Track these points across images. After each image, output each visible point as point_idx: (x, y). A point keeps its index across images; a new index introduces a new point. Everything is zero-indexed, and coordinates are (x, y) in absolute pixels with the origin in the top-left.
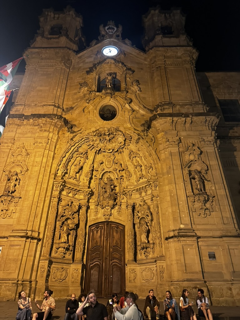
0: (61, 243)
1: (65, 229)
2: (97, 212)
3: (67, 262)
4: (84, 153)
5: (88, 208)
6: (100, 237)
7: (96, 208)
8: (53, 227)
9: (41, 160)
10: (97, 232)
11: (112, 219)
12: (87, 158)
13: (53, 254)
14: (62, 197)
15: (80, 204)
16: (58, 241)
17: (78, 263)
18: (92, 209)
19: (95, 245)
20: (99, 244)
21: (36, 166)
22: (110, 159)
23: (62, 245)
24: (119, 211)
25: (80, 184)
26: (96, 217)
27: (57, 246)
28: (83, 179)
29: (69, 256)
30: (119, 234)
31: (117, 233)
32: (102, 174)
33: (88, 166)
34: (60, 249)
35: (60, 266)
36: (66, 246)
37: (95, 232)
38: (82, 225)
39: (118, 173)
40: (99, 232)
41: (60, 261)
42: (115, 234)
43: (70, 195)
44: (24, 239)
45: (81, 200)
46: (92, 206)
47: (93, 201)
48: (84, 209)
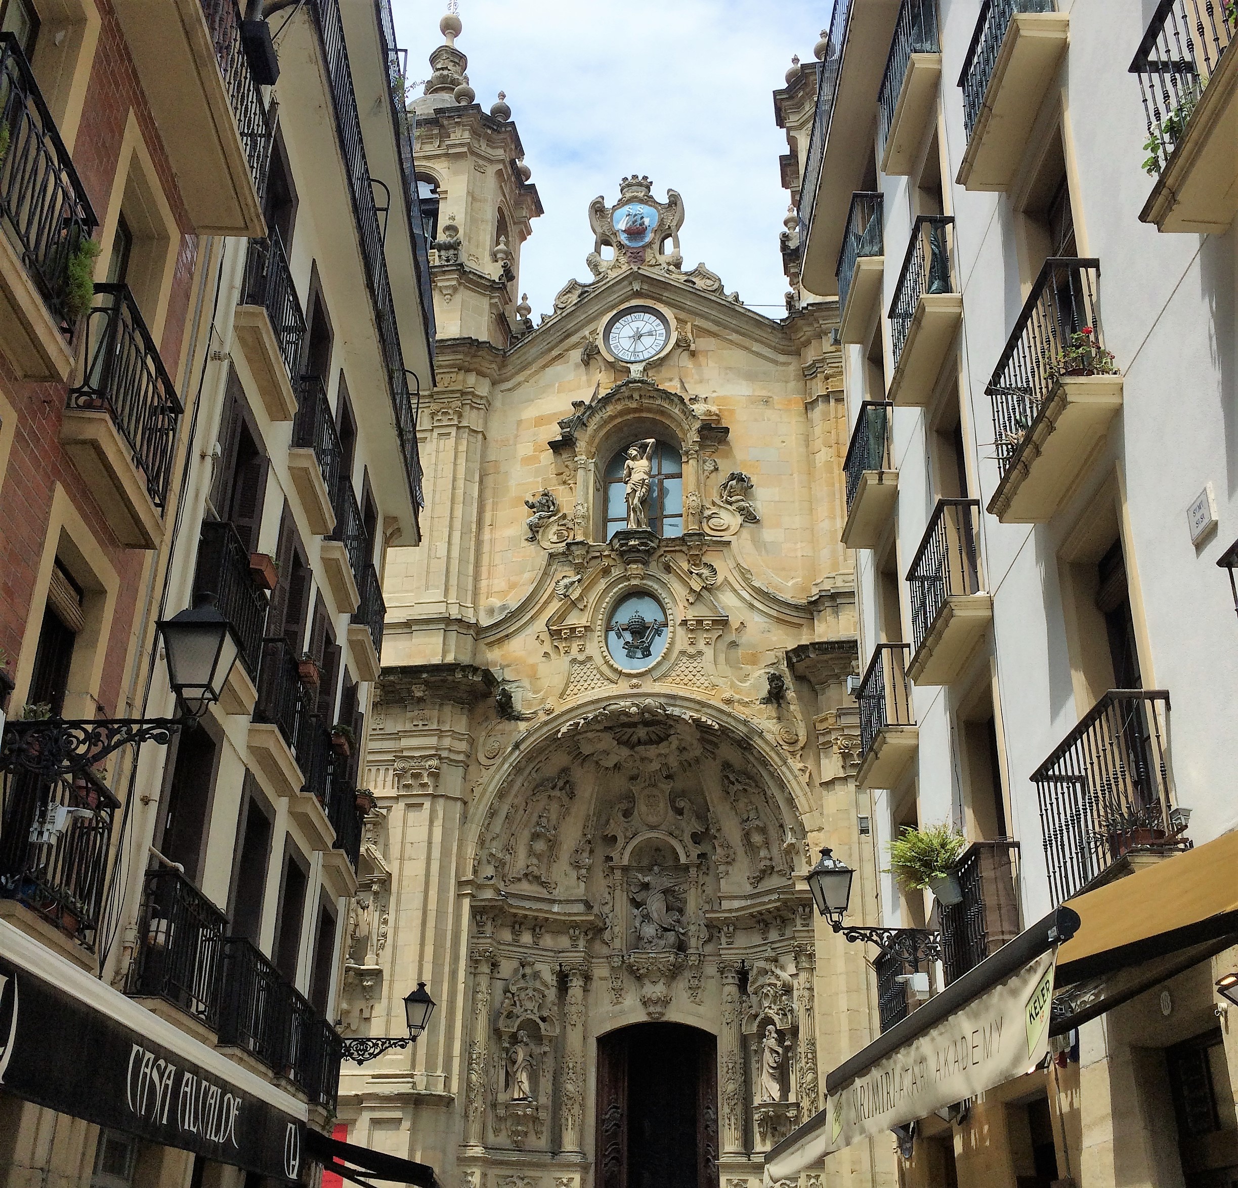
0: (513, 1100)
1: (520, 1057)
2: (617, 992)
4: (561, 783)
5: (587, 978)
7: (615, 979)
9: (425, 837)
11: (672, 1016)
15: (561, 965)
16: (502, 1098)
17: (569, 1165)
18: (601, 979)
21: (410, 859)
22: (656, 792)
24: (695, 990)
25: (556, 892)
26: (618, 1007)
27: (501, 1113)
28: (566, 874)
32: (630, 848)
33: (580, 825)
35: (514, 1171)
38: (573, 1037)
39: (689, 844)
41: (514, 1156)
43: (526, 938)
45: (563, 952)
46: (600, 971)
48: (576, 984)
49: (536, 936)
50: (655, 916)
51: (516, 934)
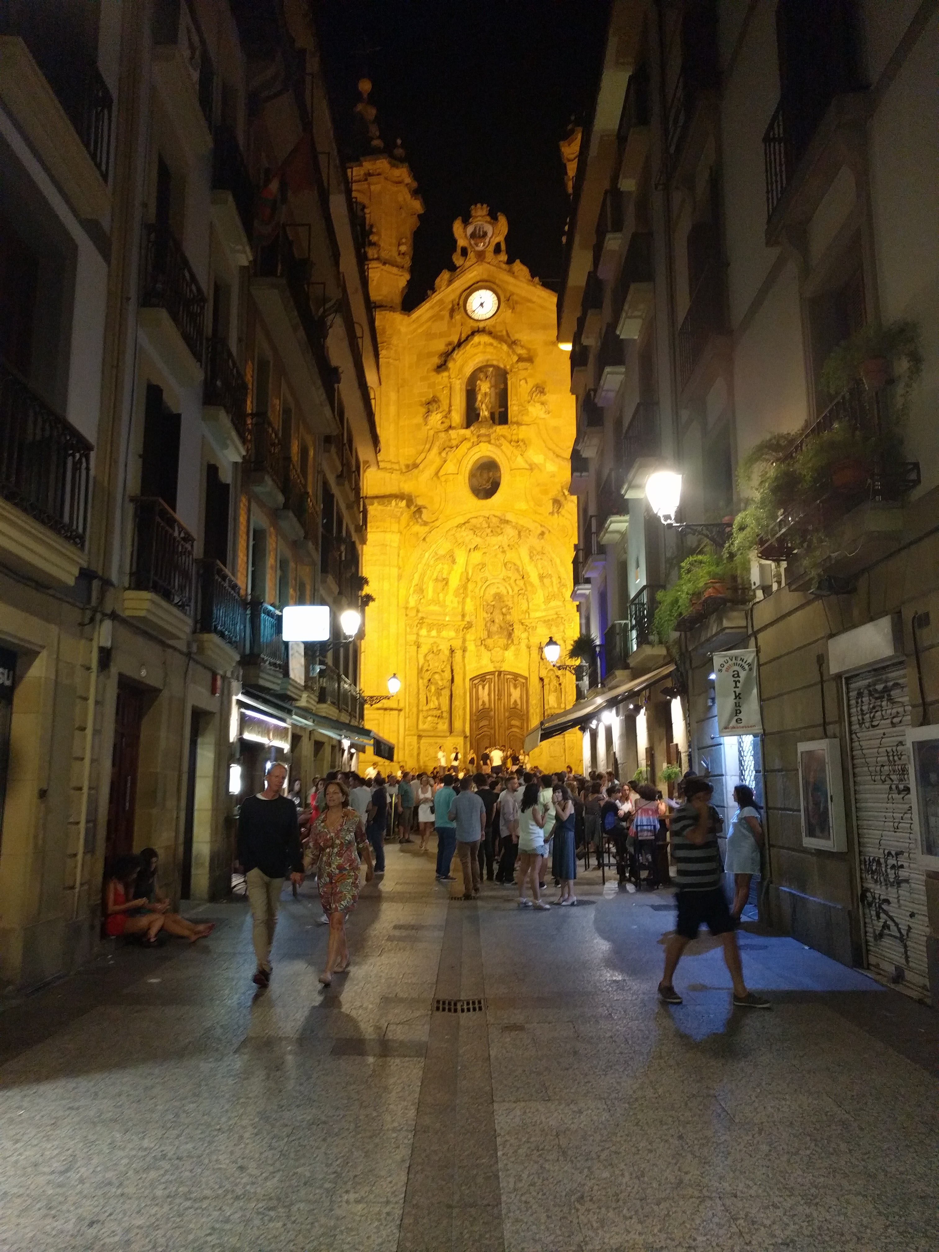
0: (430, 709)
2: (479, 656)
3: (442, 734)
5: (464, 650)
6: (489, 694)
7: (478, 651)
8: (416, 690)
10: (483, 688)
11: (505, 667)
12: (454, 562)
13: (421, 726)
14: (421, 640)
15: (451, 645)
16: (425, 708)
17: (458, 736)
18: (471, 652)
19: (481, 707)
20: (487, 706)
23: (430, 713)
24: (517, 655)
25: (447, 610)
26: (479, 664)
27: (425, 714)
29: (443, 726)
30: (519, 689)
31: (515, 687)
32: (484, 587)
33: (458, 577)
34: (429, 718)
35: (432, 740)
36: (438, 713)
37: (480, 687)
38: (458, 679)
39: (513, 585)
40: (487, 687)
41: (432, 734)
42: (512, 690)
43: (434, 633)
44: (381, 712)
45: (452, 639)
46: (471, 647)
47: (473, 638)
48: (458, 654)
49: (439, 632)
50: (497, 621)
51: (429, 631)
